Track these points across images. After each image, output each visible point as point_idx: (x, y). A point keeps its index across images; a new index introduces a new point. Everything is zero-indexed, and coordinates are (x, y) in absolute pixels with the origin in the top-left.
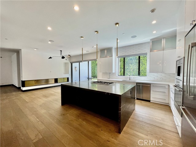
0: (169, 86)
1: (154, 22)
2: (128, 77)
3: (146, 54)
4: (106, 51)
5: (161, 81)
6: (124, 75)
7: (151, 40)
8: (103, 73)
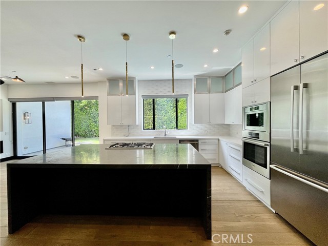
0: (219, 140)
1: (216, 51)
2: (163, 131)
3: (186, 96)
4: (121, 84)
5: (206, 135)
6: (154, 129)
7: (195, 76)
8: (113, 126)
